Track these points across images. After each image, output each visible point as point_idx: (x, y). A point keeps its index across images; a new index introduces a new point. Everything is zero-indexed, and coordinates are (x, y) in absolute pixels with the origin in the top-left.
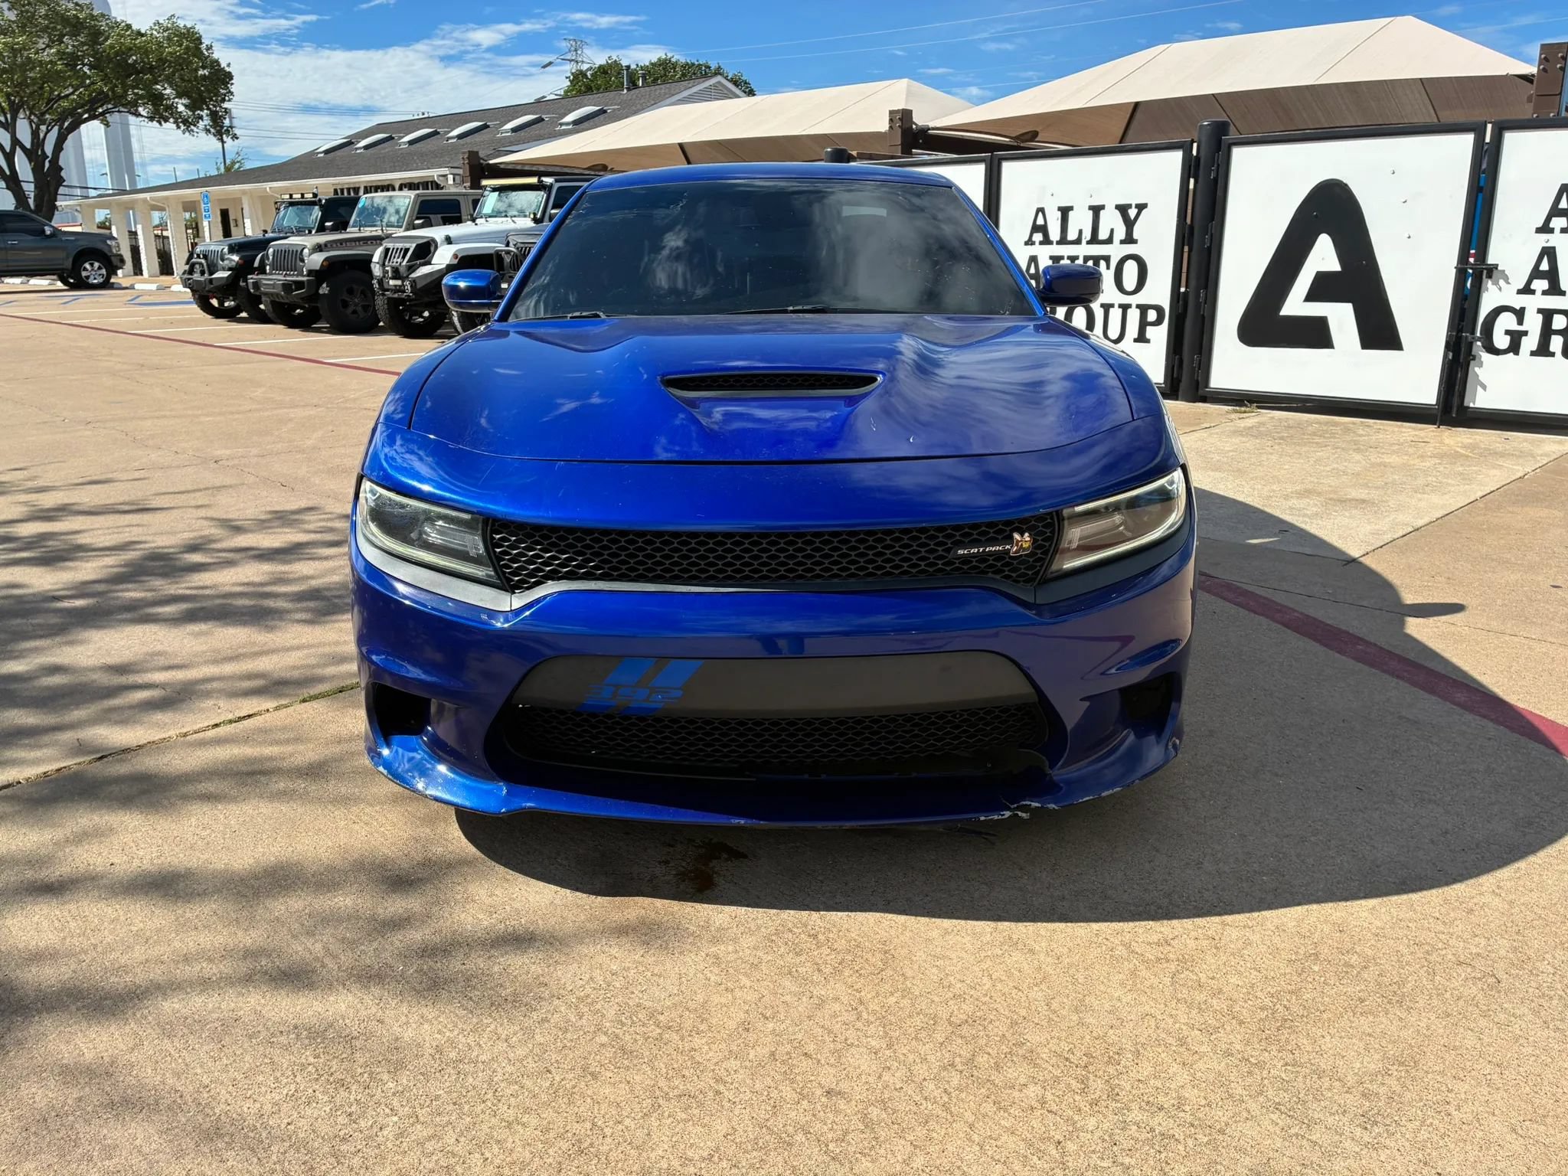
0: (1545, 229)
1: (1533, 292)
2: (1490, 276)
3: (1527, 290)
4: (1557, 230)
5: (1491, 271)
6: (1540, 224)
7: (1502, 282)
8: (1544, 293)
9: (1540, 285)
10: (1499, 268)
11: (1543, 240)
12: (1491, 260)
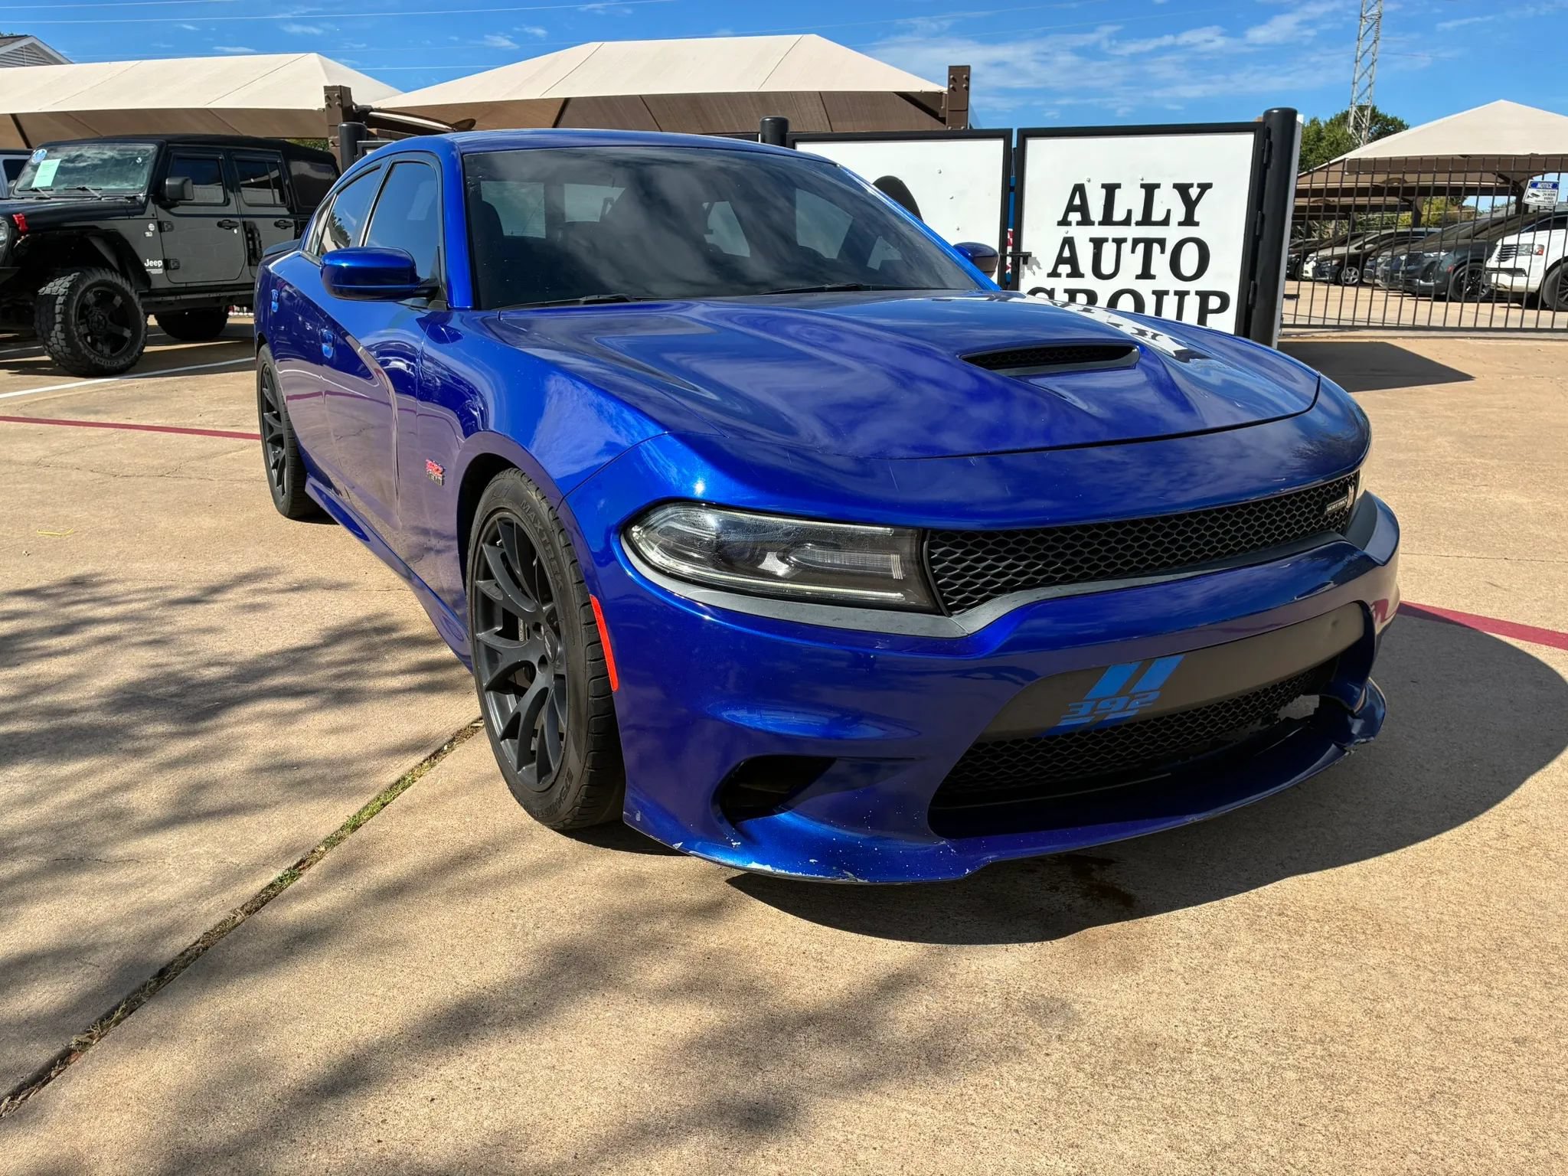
0: (1064, 222)
1: (1059, 275)
2: (1025, 262)
3: (1054, 274)
4: (1074, 223)
5: (1027, 257)
6: (1060, 219)
7: (1035, 267)
8: (1069, 276)
9: (1065, 269)
10: (1033, 256)
11: (1063, 232)
12: (1025, 249)
